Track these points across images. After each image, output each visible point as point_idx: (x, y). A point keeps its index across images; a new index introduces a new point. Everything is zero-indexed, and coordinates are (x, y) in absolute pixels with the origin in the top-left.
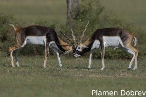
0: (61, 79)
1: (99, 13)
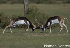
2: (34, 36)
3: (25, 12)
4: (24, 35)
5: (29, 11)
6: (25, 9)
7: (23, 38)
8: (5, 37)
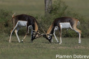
0: (42, 50)
1: (65, 10)
2: (60, 48)
3: (46, 10)
4: (44, 47)
5: (52, 8)
6: (47, 6)
7: (42, 51)
8: (13, 50)
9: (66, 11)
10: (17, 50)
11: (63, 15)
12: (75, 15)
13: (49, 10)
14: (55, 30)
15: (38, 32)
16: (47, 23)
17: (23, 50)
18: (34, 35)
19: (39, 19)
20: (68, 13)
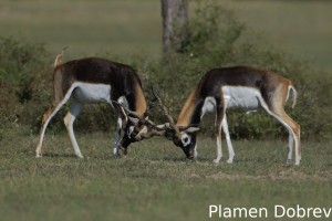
0: (151, 185)
1: (234, 39)
2: (216, 177)
3: (168, 42)
4: (158, 172)
5: (189, 35)
6: (170, 27)
7: (153, 188)
8: (48, 184)
9: (238, 45)
10: (64, 186)
11: (226, 59)
12: (272, 59)
13: (177, 40)
14: (204, 109)
15: (147, 118)
16: (170, 88)
17: (83, 186)
18: (132, 128)
19: (143, 72)
20: (247, 50)
